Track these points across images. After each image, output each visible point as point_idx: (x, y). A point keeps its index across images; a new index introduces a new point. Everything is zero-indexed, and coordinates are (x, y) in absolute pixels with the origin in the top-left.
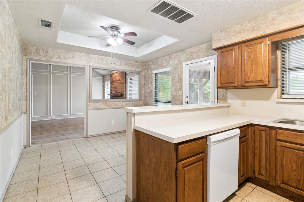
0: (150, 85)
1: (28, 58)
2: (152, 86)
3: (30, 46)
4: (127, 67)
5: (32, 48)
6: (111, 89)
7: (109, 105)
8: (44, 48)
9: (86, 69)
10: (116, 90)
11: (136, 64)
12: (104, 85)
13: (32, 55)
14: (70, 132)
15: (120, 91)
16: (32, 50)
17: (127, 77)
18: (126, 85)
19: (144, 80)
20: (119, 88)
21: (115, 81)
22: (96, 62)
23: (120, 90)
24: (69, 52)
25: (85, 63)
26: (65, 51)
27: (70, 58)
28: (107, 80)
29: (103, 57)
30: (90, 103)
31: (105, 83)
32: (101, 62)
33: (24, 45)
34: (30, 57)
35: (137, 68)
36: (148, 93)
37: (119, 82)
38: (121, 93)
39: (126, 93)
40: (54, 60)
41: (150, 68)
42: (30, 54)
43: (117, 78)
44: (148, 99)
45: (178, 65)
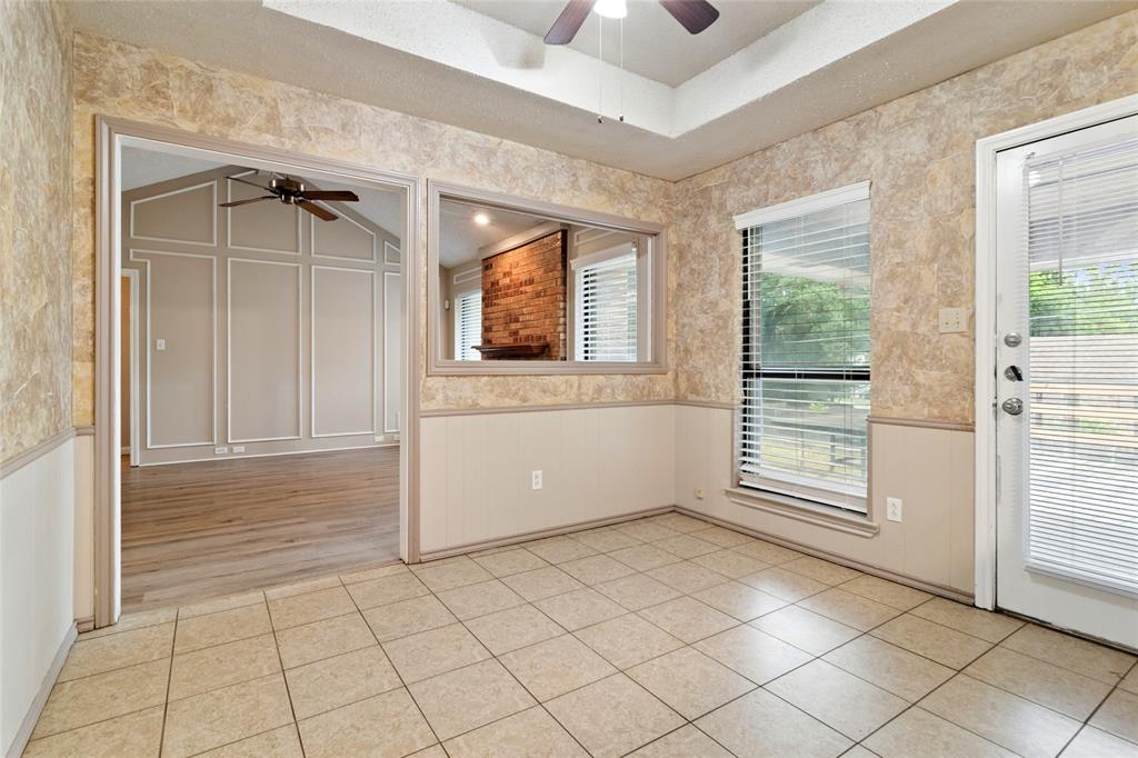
0: (714, 293)
1: (104, 118)
2: (727, 295)
3: (113, 47)
4: (604, 198)
5: (123, 61)
6: (488, 324)
7: (521, 393)
8: (190, 65)
9: (410, 197)
10: (513, 326)
11: (642, 186)
12: (448, 309)
13: (126, 102)
14: (320, 526)
15: (539, 332)
16: (122, 70)
17: (573, 263)
18: (565, 301)
19: (678, 270)
20: (528, 317)
21: (509, 287)
22: (459, 162)
23: (533, 326)
24: (321, 100)
25: (405, 168)
26: (303, 90)
27: (327, 131)
28: (468, 288)
29: (491, 138)
30: (431, 382)
31: (456, 301)
32: (481, 168)
33: (78, 40)
34: (112, 108)
35: (645, 209)
36: (702, 331)
37: (528, 289)
38: (539, 338)
39: (565, 340)
40: (244, 135)
41: (715, 202)
42: (115, 91)
43: (520, 274)
44: (701, 364)
45: (930, 159)
